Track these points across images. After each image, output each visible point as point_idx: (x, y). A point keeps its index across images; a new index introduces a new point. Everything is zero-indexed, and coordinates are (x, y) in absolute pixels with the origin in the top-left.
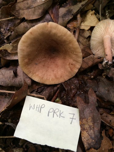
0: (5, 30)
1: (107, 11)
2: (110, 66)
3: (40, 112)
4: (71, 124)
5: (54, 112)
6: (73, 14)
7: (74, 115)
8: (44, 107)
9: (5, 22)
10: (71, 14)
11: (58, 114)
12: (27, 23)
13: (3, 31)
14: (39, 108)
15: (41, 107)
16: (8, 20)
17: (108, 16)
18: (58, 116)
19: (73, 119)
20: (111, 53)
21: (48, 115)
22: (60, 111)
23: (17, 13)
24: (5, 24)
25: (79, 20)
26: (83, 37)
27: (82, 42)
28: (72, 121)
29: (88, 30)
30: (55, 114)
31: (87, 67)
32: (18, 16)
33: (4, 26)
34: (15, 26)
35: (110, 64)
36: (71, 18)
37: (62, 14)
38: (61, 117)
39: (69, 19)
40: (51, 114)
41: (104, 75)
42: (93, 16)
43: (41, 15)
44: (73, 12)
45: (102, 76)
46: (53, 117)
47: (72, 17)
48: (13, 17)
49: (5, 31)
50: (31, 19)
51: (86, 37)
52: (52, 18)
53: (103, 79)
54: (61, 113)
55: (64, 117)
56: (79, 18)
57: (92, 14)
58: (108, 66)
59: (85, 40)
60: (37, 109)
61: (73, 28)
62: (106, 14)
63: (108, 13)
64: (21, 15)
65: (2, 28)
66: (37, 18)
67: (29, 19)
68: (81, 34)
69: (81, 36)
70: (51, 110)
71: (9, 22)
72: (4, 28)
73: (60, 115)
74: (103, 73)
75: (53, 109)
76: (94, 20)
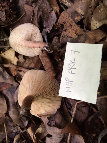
0: (14, 129)
1: (2, 40)
2: (50, 46)
3: (72, 81)
4: (79, 52)
5: (71, 68)
6: (3, 70)
7: (72, 51)
8: (67, 78)
9: (7, 128)
10: (3, 72)
11: (72, 65)
12: (10, 110)
13: (15, 131)
14: (69, 83)
15: (68, 81)
16: (6, 125)
17: (6, 39)
18: (74, 65)
19: (76, 51)
20: (38, 43)
21: (75, 73)
22: (69, 63)
23: (1, 120)
24: (9, 129)
25: (10, 66)
26: (24, 63)
27: (29, 65)
28: (77, 52)
29: (18, 58)
30: (73, 68)
31: (50, 63)
32: (4, 119)
33: (11, 129)
34: (11, 121)
35: (48, 45)
36: (6, 73)
37: (3, 80)
38: (75, 62)
39: (7, 74)
40: (73, 71)
41: (59, 50)
42: (6, 54)
43: (3, 98)
44: (2, 71)
45: (60, 51)
46: (75, 69)
47: (5, 71)
48: (4, 123)
49: (16, 129)
50: (6, 107)
51: (24, 60)
52: (6, 88)
53: (62, 51)
54: (71, 62)
55: (75, 59)
56: (9, 66)
57: (5, 54)
58: (50, 47)
59: (27, 61)
60: (70, 84)
61: (15, 71)
62: (5, 40)
63: (4, 39)
64: (2, 116)
65: (13, 131)
66: (6, 102)
67: (7, 109)
68: (21, 65)
69: (23, 64)
70: (70, 71)
71: (8, 125)
72: (13, 129)
73: (73, 63)
74: (57, 51)
75: (69, 69)
76: (9, 53)
